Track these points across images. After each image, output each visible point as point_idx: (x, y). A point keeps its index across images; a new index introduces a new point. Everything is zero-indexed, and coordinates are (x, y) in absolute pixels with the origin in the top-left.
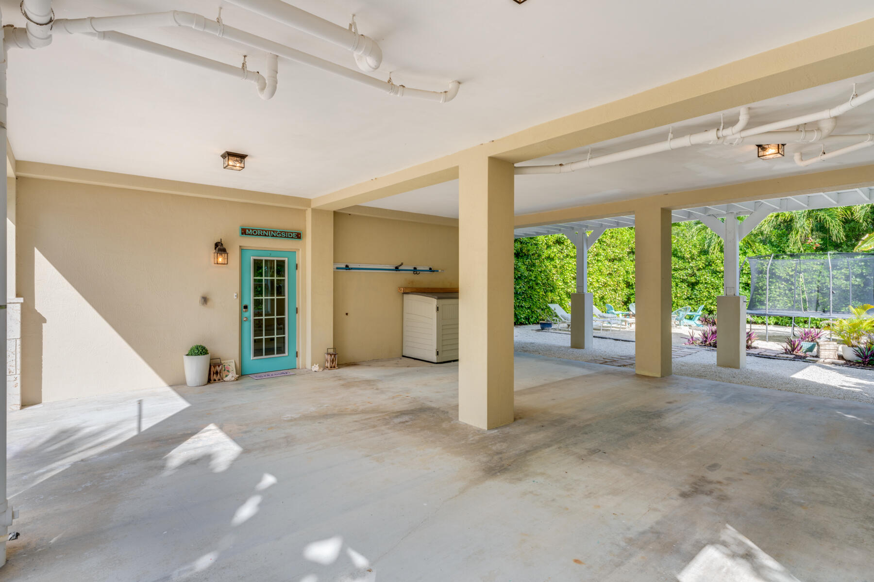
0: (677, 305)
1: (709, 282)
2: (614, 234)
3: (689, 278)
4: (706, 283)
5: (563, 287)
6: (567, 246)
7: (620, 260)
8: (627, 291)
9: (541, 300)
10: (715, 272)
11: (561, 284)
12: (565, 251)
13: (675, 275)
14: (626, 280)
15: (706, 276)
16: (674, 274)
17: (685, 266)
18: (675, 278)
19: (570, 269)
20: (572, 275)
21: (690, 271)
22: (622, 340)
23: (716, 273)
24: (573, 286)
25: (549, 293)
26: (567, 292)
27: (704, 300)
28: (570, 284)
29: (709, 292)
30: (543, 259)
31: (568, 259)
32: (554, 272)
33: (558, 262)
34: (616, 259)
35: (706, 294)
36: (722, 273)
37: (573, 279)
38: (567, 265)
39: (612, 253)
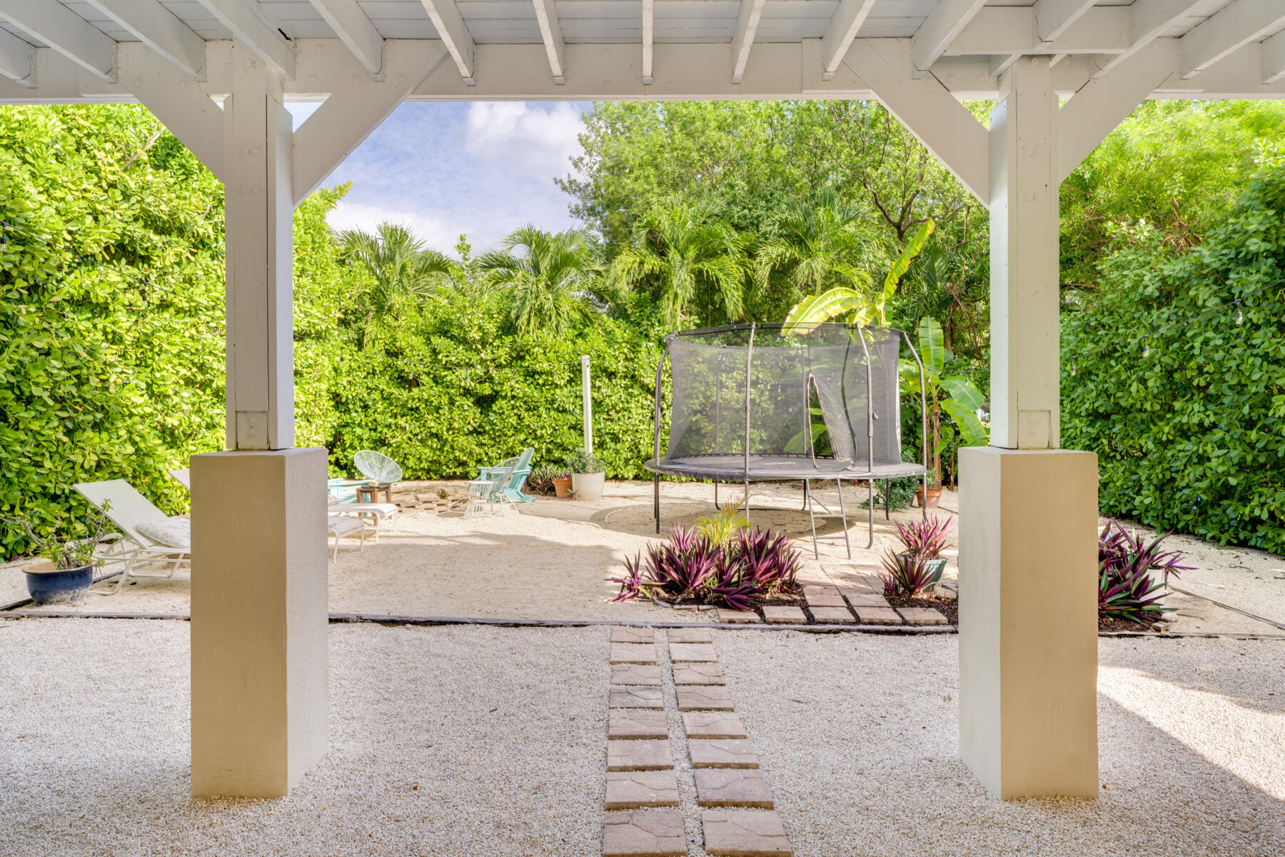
0: (452, 447)
1: (521, 395)
2: (308, 267)
3: (478, 385)
4: (513, 397)
5: (148, 410)
6: (163, 274)
7: (319, 337)
8: (334, 418)
9: (48, 464)
10: (531, 374)
11: (140, 400)
12: (157, 287)
13: (449, 378)
14: (333, 389)
15: (513, 382)
16: (446, 376)
17: (470, 359)
18: (448, 387)
19: (175, 350)
20: (183, 371)
21: (480, 371)
22: (415, 623)
23: (533, 377)
24: (185, 407)
25: (89, 433)
26: (162, 425)
27: (509, 434)
28: (176, 399)
29: (519, 416)
30: (57, 305)
31: (166, 315)
32: (111, 359)
33: (124, 321)
34: (309, 335)
35: (514, 420)
36: (544, 377)
37: (187, 384)
38: (163, 334)
39: (302, 315)
